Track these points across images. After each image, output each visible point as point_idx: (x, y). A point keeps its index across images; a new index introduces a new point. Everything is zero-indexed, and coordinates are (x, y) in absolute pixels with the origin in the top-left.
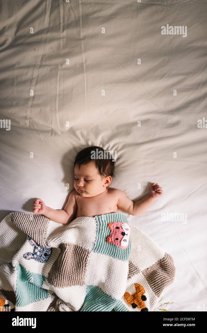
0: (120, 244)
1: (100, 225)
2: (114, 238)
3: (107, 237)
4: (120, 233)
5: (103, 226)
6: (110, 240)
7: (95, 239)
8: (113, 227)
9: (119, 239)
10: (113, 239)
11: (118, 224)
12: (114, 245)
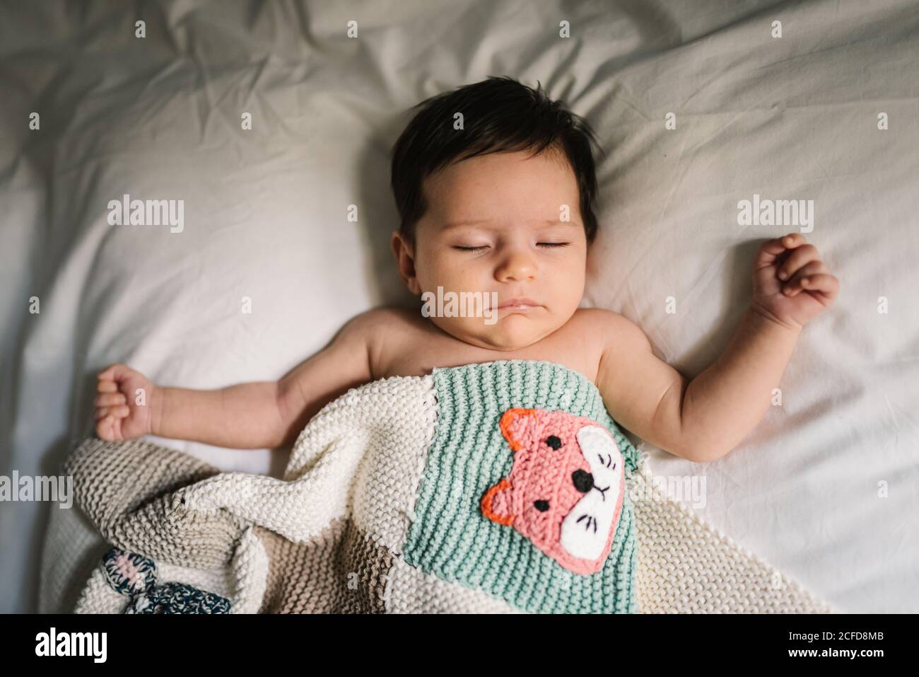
0: (558, 540)
1: (455, 413)
2: (524, 495)
3: (487, 487)
4: (563, 470)
5: (471, 420)
6: (503, 506)
7: (418, 496)
8: (528, 432)
9: (553, 504)
10: (518, 503)
11: (559, 424)
12: (524, 539)
